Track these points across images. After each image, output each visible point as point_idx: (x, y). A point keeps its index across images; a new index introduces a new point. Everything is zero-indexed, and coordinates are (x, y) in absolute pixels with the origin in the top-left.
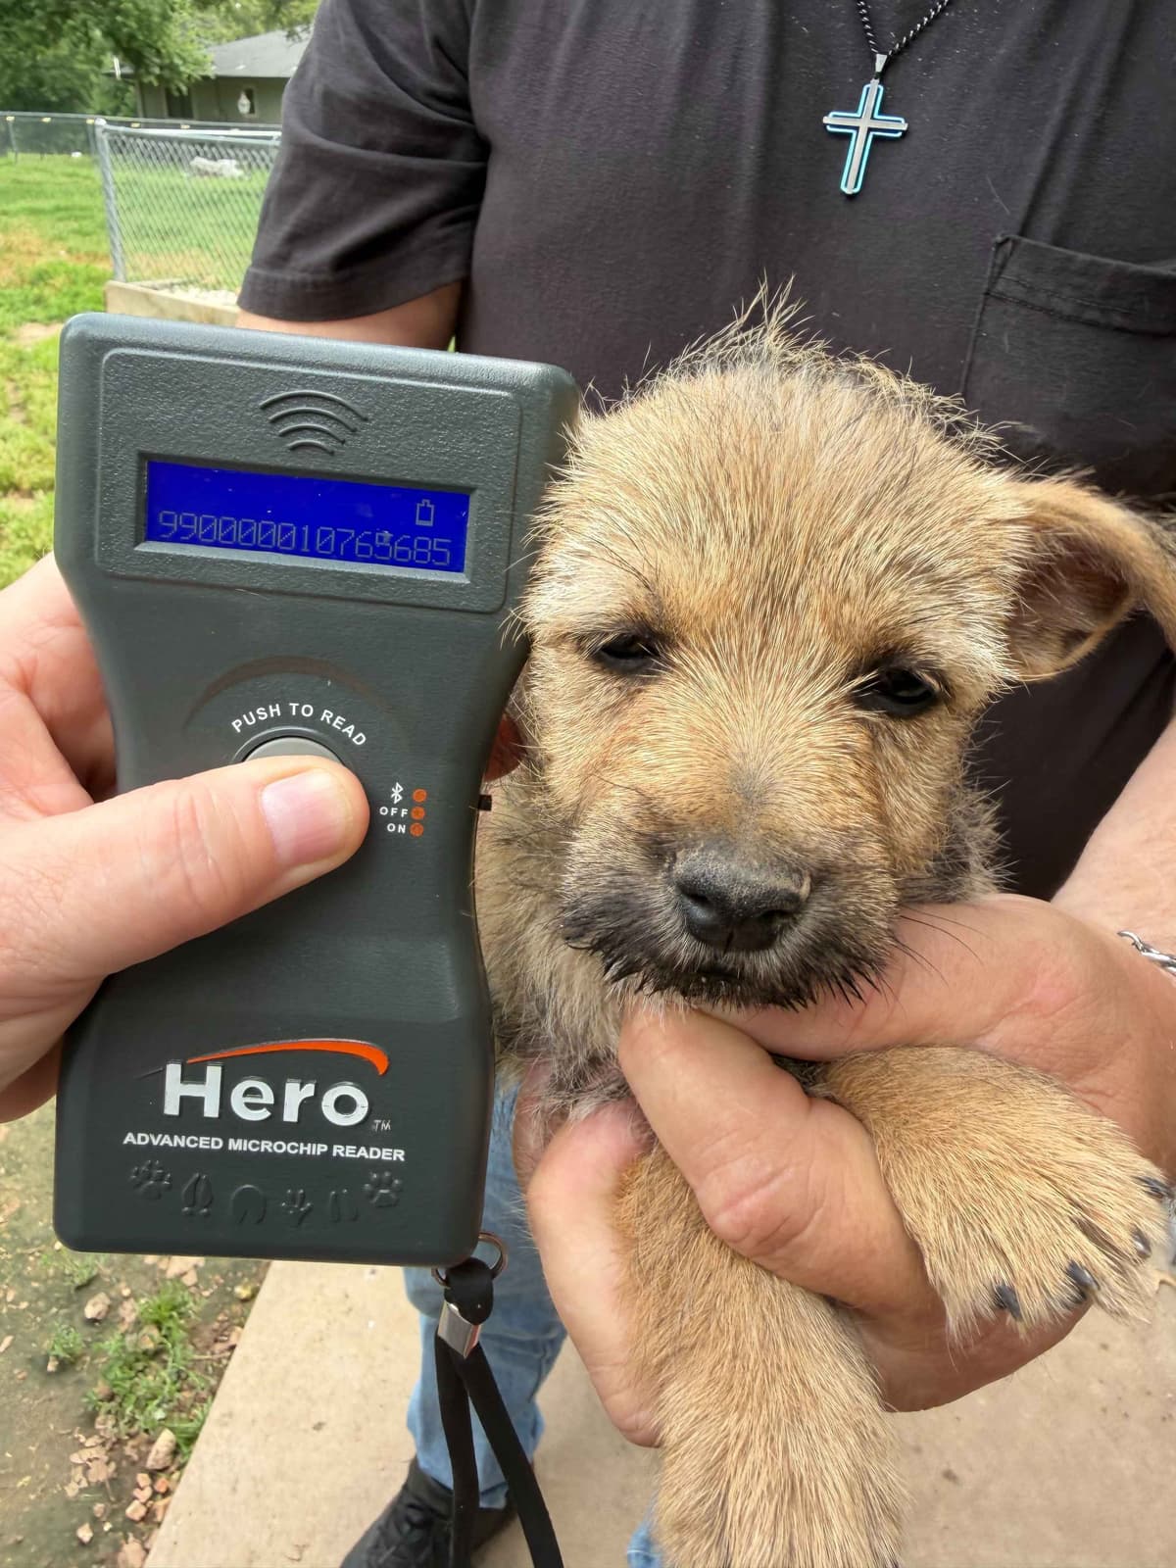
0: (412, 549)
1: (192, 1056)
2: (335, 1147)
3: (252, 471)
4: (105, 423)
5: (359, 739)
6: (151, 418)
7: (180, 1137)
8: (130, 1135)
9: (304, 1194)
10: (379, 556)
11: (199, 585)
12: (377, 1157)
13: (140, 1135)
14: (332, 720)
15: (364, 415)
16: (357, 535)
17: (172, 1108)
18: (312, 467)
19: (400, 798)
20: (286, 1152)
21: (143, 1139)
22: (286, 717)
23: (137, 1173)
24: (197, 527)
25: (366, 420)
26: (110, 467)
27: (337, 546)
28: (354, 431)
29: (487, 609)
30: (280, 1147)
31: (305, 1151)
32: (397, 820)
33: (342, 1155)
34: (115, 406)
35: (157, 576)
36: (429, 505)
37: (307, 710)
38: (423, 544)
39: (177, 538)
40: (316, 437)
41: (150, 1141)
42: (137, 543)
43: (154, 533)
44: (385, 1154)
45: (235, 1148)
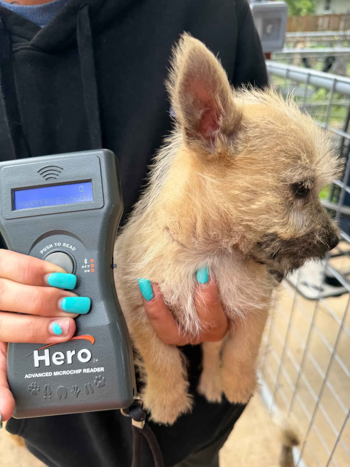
1: (40, 348)
7: (40, 373)
8: (26, 375)
12: (96, 371)
13: (29, 375)
14: (66, 245)
15: (62, 168)
17: (37, 364)
18: (51, 182)
21: (30, 376)
23: (29, 387)
32: (87, 269)
33: (86, 372)
36: (82, 187)
37: (59, 244)
44: (98, 370)
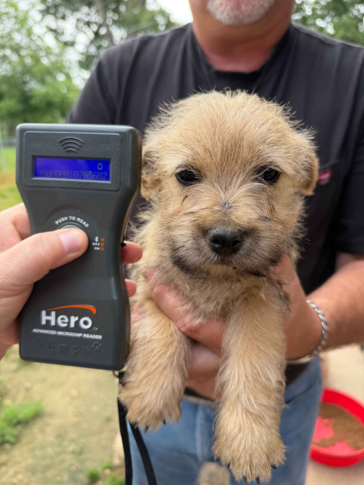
0: (98, 176)
5: (87, 225)
6: (35, 147)
9: (77, 347)
10: (90, 177)
11: (47, 187)
16: (84, 173)
19: (98, 240)
20: (72, 335)
22: (69, 220)
24: (46, 174)
25: (84, 143)
26: (26, 160)
27: (79, 176)
28: (81, 146)
29: (116, 190)
30: (70, 334)
31: (77, 335)
34: (27, 145)
35: (37, 186)
38: (100, 174)
39: (42, 177)
40: (72, 148)
41: (40, 331)
42: (32, 178)
43: (36, 175)
45: (60, 334)
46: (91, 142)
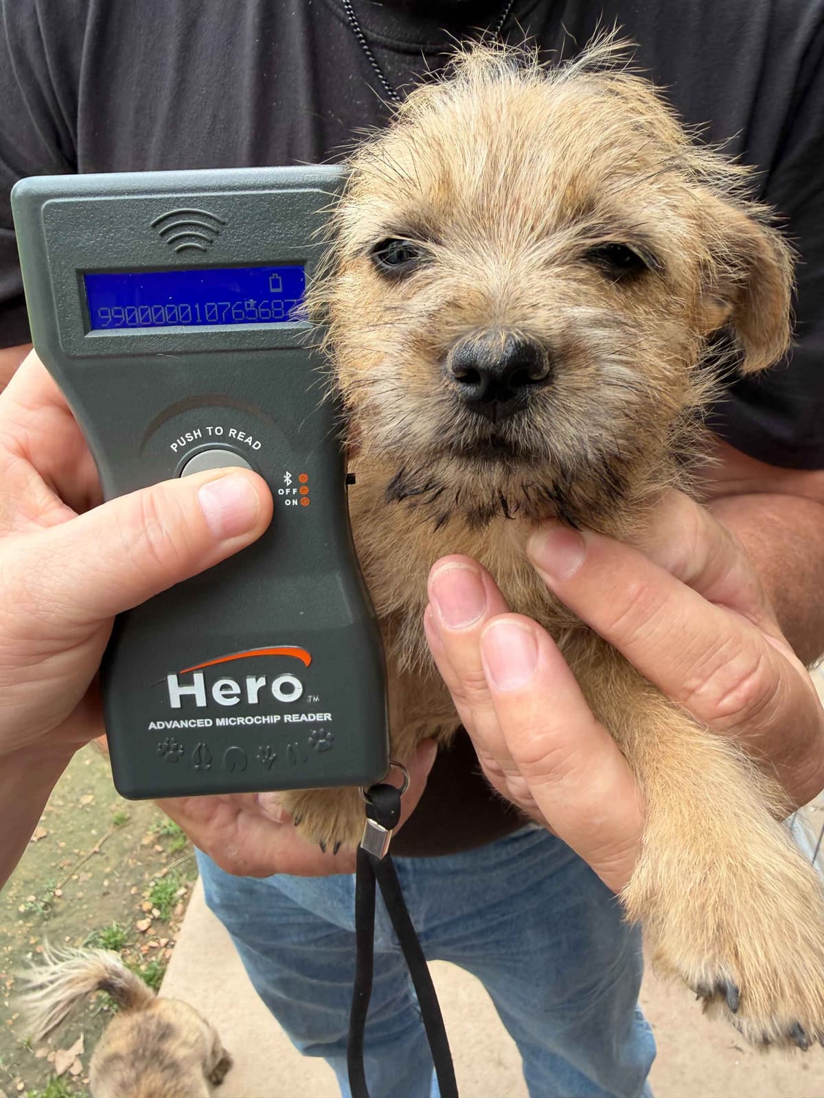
0: (271, 310)
1: (183, 669)
2: (285, 716)
3: (153, 271)
4: (50, 254)
5: (257, 446)
6: (80, 244)
7: (184, 721)
8: (152, 724)
9: (270, 750)
10: (250, 317)
11: (133, 356)
12: (314, 720)
13: (158, 723)
14: (237, 435)
15: (222, 220)
16: (232, 305)
17: (175, 703)
18: (193, 262)
19: (291, 482)
20: (254, 723)
21: (161, 725)
22: (206, 437)
23: (161, 747)
24: (124, 316)
25: (224, 224)
26: (59, 283)
27: (220, 315)
28: (217, 233)
30: (249, 720)
31: (266, 721)
32: (291, 497)
33: (291, 721)
34: (54, 241)
35: (103, 353)
36: (277, 277)
37: (219, 431)
38: (277, 305)
39: (111, 326)
40: (192, 241)
41: (166, 726)
42: (86, 334)
43: (96, 324)
44: (319, 717)
45: (221, 723)
46: (244, 218)
